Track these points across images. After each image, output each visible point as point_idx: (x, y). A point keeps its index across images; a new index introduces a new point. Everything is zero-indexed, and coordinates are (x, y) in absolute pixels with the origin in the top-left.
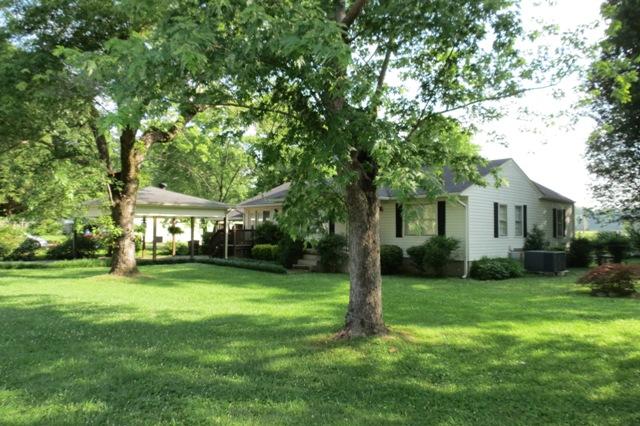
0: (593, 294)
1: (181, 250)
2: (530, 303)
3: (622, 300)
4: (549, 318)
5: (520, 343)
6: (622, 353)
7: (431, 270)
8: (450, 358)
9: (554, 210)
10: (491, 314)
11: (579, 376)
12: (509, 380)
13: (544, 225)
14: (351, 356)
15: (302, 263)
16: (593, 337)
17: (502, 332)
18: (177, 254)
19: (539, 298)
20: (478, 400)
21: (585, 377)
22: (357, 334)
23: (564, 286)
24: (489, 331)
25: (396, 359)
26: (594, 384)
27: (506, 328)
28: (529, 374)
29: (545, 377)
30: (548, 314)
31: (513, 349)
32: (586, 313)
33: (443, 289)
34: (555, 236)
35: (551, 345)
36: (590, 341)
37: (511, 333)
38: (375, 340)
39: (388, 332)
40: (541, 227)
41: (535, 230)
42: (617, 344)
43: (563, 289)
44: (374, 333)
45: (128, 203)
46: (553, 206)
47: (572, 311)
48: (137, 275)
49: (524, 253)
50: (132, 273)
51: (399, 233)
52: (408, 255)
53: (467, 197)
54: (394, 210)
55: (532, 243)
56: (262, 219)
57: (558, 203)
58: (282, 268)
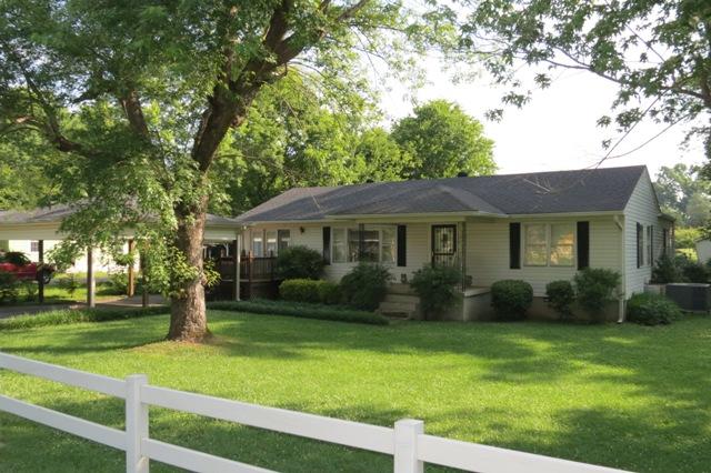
13: (660, 249)
15: (388, 306)
46: (664, 225)
48: (213, 339)
49: (664, 286)
50: (207, 337)
51: (515, 263)
52: (548, 293)
53: (623, 216)
54: (508, 232)
55: (662, 274)
56: (274, 240)
57: (667, 222)
58: (384, 317)
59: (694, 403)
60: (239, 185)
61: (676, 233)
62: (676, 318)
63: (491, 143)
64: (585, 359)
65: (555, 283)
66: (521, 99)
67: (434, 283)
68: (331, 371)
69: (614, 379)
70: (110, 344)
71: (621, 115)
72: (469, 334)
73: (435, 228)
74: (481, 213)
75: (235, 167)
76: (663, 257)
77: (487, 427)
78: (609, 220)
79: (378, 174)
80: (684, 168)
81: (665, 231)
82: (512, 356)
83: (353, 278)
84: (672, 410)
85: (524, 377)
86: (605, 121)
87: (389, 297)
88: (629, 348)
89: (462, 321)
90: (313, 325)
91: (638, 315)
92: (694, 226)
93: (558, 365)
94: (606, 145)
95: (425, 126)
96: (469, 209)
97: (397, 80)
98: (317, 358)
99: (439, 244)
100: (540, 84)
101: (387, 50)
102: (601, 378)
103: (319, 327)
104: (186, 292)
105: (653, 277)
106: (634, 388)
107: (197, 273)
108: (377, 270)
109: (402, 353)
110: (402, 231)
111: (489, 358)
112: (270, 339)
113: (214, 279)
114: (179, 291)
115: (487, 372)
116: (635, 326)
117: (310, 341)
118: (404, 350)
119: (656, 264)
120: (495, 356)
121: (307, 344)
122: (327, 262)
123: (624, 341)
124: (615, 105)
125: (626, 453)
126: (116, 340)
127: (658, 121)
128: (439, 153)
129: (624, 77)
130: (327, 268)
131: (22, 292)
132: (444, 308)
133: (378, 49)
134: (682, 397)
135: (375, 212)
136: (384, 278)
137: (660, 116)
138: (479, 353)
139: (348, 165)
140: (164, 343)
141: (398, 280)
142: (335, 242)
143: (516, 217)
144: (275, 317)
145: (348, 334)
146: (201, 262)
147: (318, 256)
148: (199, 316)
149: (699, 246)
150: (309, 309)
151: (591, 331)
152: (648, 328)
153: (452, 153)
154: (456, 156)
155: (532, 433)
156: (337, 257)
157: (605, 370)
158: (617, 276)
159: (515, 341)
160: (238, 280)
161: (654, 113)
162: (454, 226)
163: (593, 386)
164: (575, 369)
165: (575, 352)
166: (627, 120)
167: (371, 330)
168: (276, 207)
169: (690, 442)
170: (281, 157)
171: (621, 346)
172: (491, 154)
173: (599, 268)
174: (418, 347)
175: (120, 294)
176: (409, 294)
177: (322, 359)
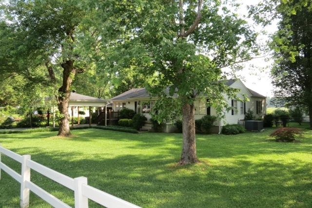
0: (277, 141)
1: (82, 122)
2: (251, 146)
3: (290, 143)
4: (261, 152)
5: (252, 164)
6: (294, 167)
7: (204, 131)
8: (227, 171)
9: (257, 102)
10: (237, 151)
11: (279, 178)
12: (253, 180)
13: (253, 108)
14: (188, 172)
15: (144, 128)
16: (281, 161)
17: (244, 160)
18: (80, 123)
19: (254, 144)
20: (244, 188)
21: (281, 178)
22: (187, 163)
23: (264, 137)
24: (238, 159)
25: (207, 173)
26: (285, 180)
27: (245, 157)
28: (260, 177)
29: (266, 178)
30: (261, 150)
31: (251, 167)
32: (275, 150)
33: (212, 140)
34: (257, 113)
35: (265, 165)
36: (280, 162)
37: (248, 160)
38: (195, 165)
39: (199, 161)
40: (251, 110)
41: (249, 111)
42: (290, 164)
43: (264, 139)
44: (194, 162)
45: (66, 102)
46: (256, 100)
47: (270, 149)
55: (248, 117)
56: (121, 106)
57: (259, 98)
58: (136, 131)
87: (146, 124)
89: (166, 133)
105: (245, 118)
142: (138, 107)
156: (139, 112)
160: (106, 119)
168: (124, 95)
173: (213, 115)
176: (150, 124)
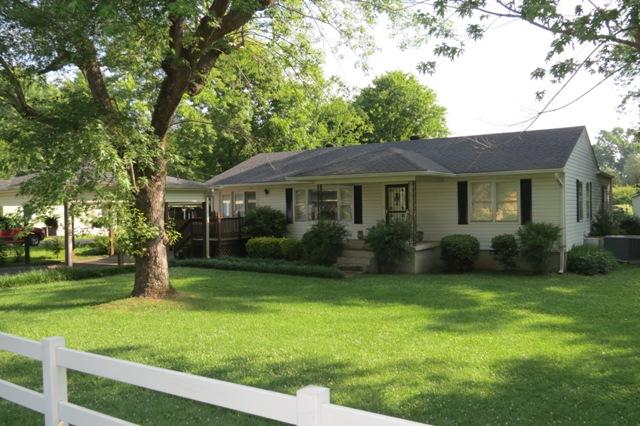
13: (599, 205)
15: (345, 261)
40: (597, 207)
46: (602, 182)
48: (176, 295)
49: (602, 238)
50: (170, 293)
51: (463, 219)
52: (493, 246)
53: (564, 174)
54: (456, 190)
55: (600, 227)
56: (241, 202)
57: (605, 179)
58: (339, 271)
59: (630, 350)
60: (211, 151)
61: (614, 190)
62: (614, 268)
63: (443, 109)
64: (526, 308)
65: (500, 237)
66: (454, 51)
67: (387, 238)
68: (283, 324)
69: (553, 327)
70: (79, 301)
71: (555, 66)
72: (418, 286)
73: (387, 187)
74: (429, 172)
75: (206, 136)
76: (602, 211)
77: (425, 379)
78: (550, 177)
79: (340, 140)
80: (621, 131)
81: (603, 188)
82: (457, 306)
83: (311, 235)
84: (608, 358)
85: (467, 327)
86: (539, 73)
87: (346, 252)
88: (570, 297)
89: (413, 274)
90: (274, 280)
91: (579, 266)
92: (630, 184)
93: (501, 315)
94: (539, 96)
95: (383, 95)
96: (418, 169)
97: (349, 48)
98: (272, 311)
99: (392, 202)
100: (472, 35)
101: (338, 19)
102: (542, 327)
103: (279, 281)
104: (148, 251)
105: (592, 230)
106: (571, 336)
107: (157, 233)
108: (334, 228)
109: (355, 305)
110: (358, 190)
111: (435, 309)
112: (230, 293)
113: (175, 238)
114: (141, 250)
115: (432, 323)
116: (575, 276)
117: (268, 294)
118: (355, 302)
119: (594, 218)
120: (442, 306)
121: (265, 298)
122: (289, 221)
123: (564, 290)
124: (549, 56)
125: (561, 406)
126: (85, 298)
127: (593, 71)
128: (396, 119)
129: (556, 24)
130: (290, 226)
131: (10, 254)
132: (397, 261)
133: (329, 18)
134: (618, 345)
135: (331, 174)
136: (341, 234)
137: (595, 67)
138: (426, 304)
139: (311, 131)
140: (129, 300)
141: (355, 236)
142: (297, 203)
143: (463, 176)
144: (239, 273)
145: (305, 287)
146: (162, 223)
147: (282, 216)
148: (162, 273)
149: (635, 201)
150: (272, 265)
151: (533, 281)
152: (588, 277)
153: (407, 119)
154: (411, 122)
155: (469, 384)
156: (299, 216)
157: (544, 318)
158: (558, 229)
159: (461, 292)
160: (208, 239)
161: (589, 63)
162: (406, 186)
163: (533, 335)
164: (517, 318)
165: (517, 302)
166: (561, 70)
167: (326, 283)
168: (242, 171)
169: (625, 391)
170: (249, 125)
171: (561, 295)
172: (443, 120)
173: (540, 222)
174: (369, 299)
175: (101, 254)
176: (364, 249)
177: (276, 312)
